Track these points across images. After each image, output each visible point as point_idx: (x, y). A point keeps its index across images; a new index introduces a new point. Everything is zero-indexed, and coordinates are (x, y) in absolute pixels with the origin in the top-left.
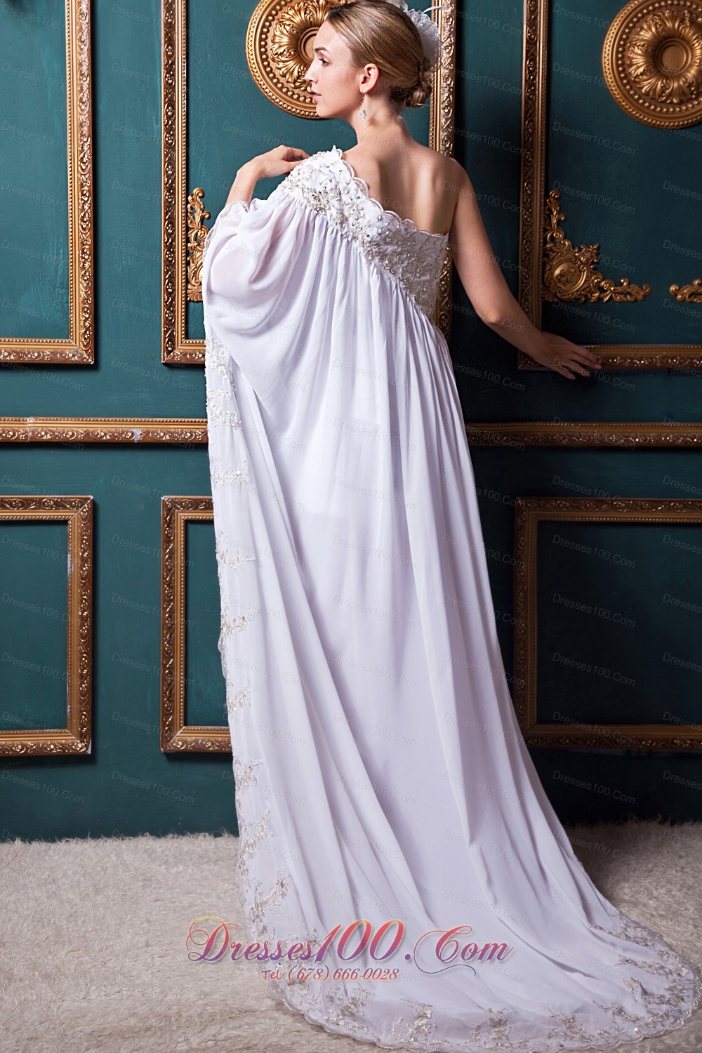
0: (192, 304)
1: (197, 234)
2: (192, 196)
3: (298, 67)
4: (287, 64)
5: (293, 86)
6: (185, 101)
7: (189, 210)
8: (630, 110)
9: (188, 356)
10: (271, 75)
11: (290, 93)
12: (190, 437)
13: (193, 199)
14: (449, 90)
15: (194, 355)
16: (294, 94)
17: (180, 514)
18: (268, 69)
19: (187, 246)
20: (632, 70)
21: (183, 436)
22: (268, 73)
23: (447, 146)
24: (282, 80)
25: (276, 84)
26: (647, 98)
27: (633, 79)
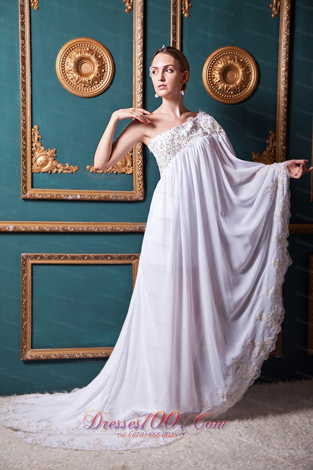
0: (34, 174)
1: (36, 145)
2: (34, 129)
3: (78, 76)
4: (73, 74)
5: (76, 83)
6: (30, 89)
7: (33, 134)
8: (214, 96)
9: (33, 195)
10: (67, 79)
11: (75, 87)
12: (33, 229)
13: (34, 130)
14: (141, 87)
15: (35, 195)
16: (76, 87)
17: (29, 261)
18: (65, 76)
19: (32, 150)
20: (214, 80)
21: (30, 229)
22: (65, 78)
24: (71, 81)
25: (69, 83)
26: (220, 91)
27: (215, 84)
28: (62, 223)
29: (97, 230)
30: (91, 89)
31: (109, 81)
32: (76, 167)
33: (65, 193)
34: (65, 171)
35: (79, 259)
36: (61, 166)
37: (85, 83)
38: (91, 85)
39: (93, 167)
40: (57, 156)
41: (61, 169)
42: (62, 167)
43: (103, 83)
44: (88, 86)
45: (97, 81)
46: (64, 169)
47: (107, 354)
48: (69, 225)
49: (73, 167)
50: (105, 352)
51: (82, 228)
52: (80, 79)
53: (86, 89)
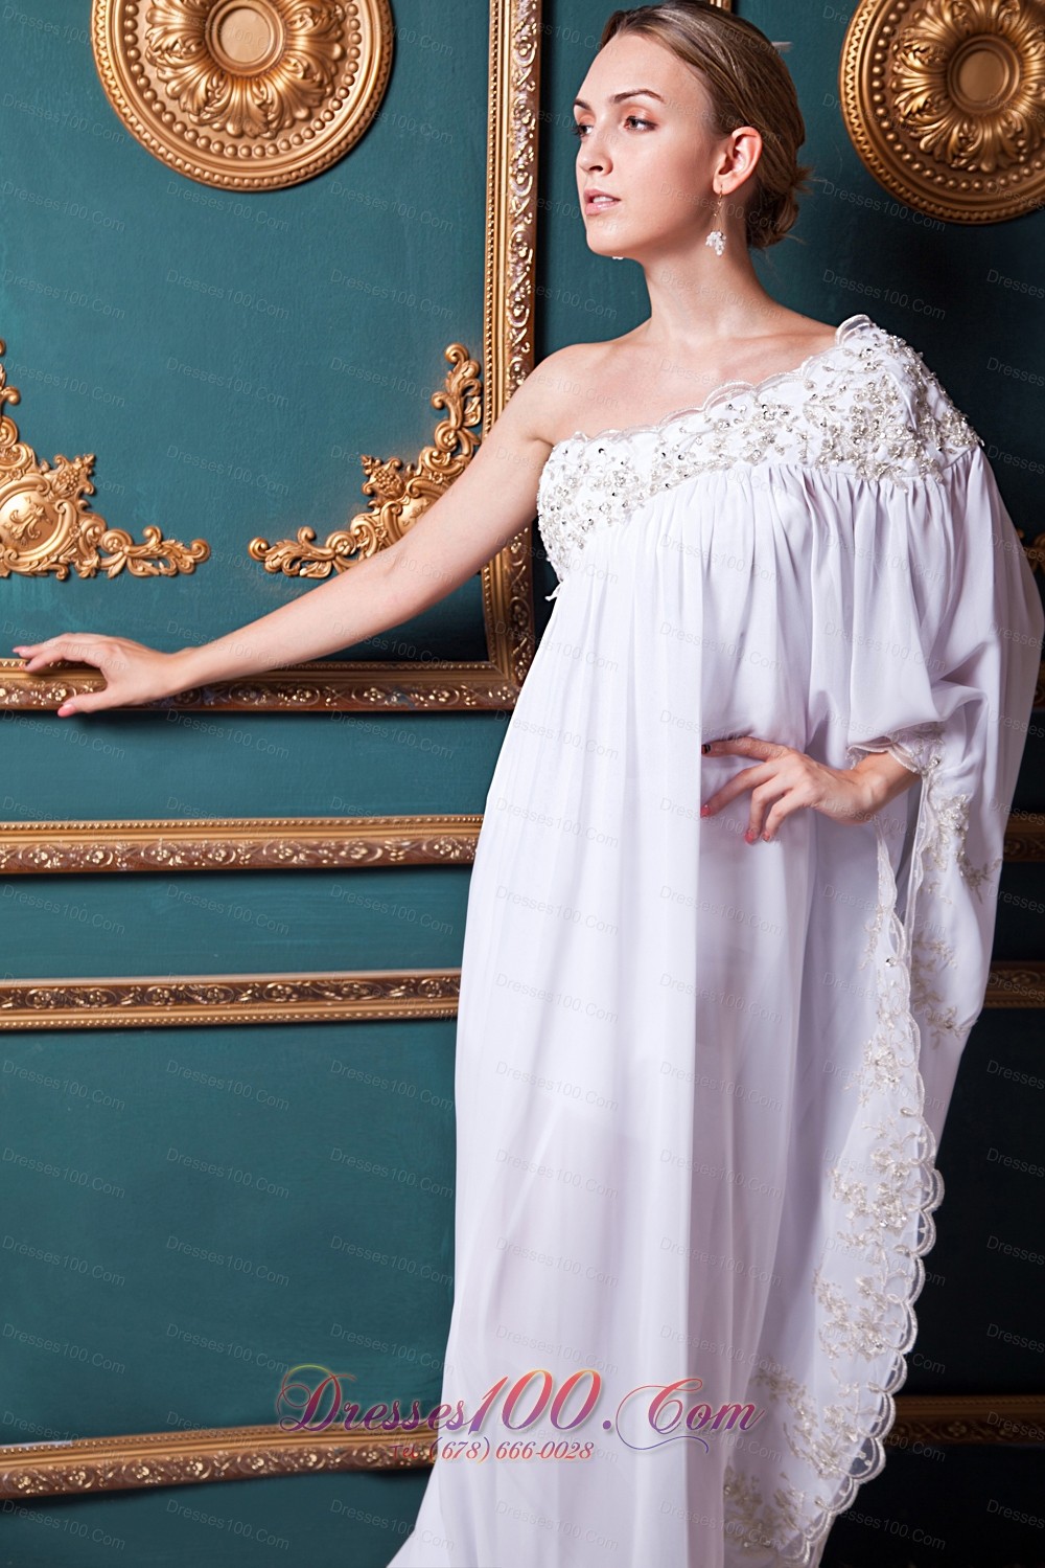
3: (204, 80)
4: (181, 71)
5: (195, 119)
8: (895, 184)
10: (148, 95)
11: (190, 135)
14: (527, 136)
16: (197, 136)
18: (141, 82)
20: (899, 101)
22: (140, 91)
23: (522, 254)
24: (172, 106)
25: (158, 116)
26: (927, 160)
27: (902, 120)
28: (120, 824)
29: (308, 856)
30: (274, 146)
31: (367, 105)
32: (195, 546)
34: (146, 567)
35: (209, 1000)
36: (120, 543)
37: (242, 114)
38: (274, 125)
39: (278, 548)
40: (101, 493)
41: (120, 554)
42: (127, 549)
43: (333, 116)
44: (256, 130)
45: (304, 105)
46: (138, 558)
47: (350, 1455)
48: (161, 837)
49: (179, 546)
50: (342, 1445)
51: (227, 848)
52: (218, 96)
53: (249, 149)
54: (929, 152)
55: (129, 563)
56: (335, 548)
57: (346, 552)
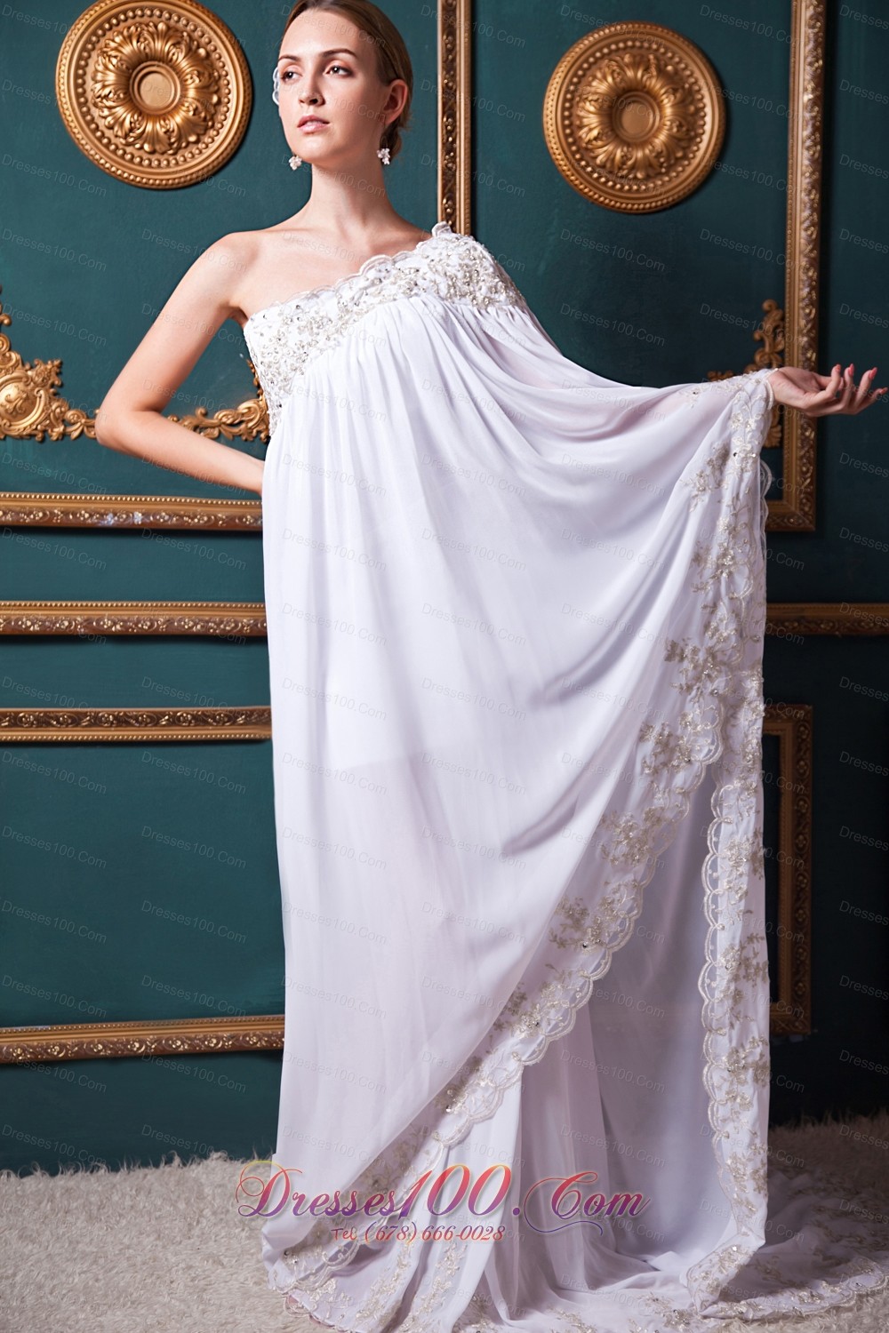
3: (129, 116)
4: (114, 110)
5: (124, 142)
8: (582, 187)
10: (93, 126)
11: (120, 152)
16: (125, 152)
18: (89, 118)
20: (583, 133)
22: (88, 124)
24: (108, 133)
25: (100, 139)
26: (601, 171)
27: (584, 145)
28: (84, 604)
29: (202, 627)
30: (176, 159)
31: (235, 134)
33: (93, 506)
35: (140, 724)
36: (78, 417)
37: (154, 139)
38: (175, 145)
40: (65, 383)
41: (79, 424)
42: (83, 421)
43: (213, 141)
44: (164, 149)
45: (194, 133)
47: (238, 1040)
48: (107, 613)
50: (234, 1033)
51: (151, 621)
52: (138, 126)
53: (159, 161)
54: (603, 166)
55: (85, 429)
56: (221, 419)
57: (229, 422)
